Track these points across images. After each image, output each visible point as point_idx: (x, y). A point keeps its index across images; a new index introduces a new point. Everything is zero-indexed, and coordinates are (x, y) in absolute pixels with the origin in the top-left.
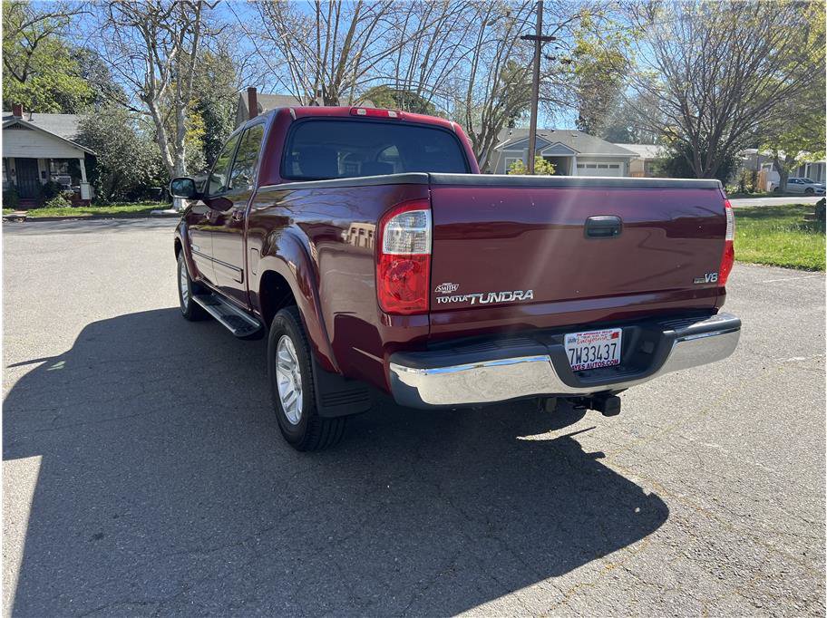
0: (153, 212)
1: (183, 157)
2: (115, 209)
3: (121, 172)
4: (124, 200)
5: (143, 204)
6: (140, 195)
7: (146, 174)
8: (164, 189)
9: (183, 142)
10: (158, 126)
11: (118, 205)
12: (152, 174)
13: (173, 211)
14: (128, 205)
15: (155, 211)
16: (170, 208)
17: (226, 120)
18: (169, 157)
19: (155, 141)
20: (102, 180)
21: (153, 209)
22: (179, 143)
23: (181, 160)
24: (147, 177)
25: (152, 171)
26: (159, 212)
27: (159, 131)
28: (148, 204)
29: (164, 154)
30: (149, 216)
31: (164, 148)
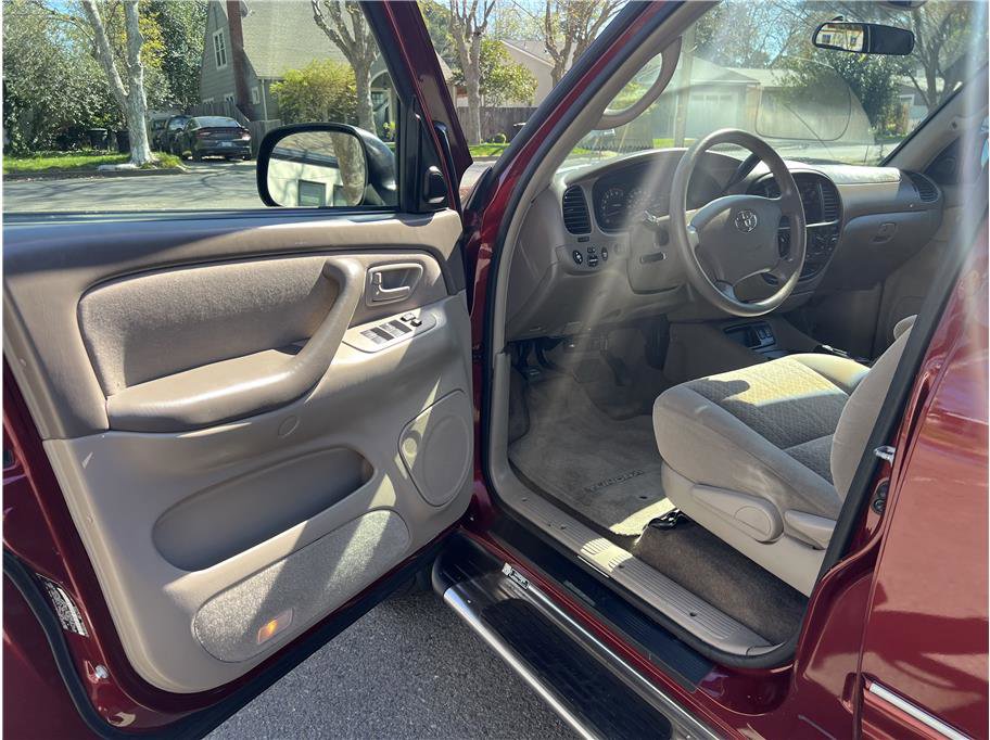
0: (101, 167)
1: (140, 80)
2: (42, 163)
3: (44, 105)
4: (52, 148)
5: (81, 154)
6: (75, 139)
7: (83, 107)
8: (109, 131)
9: (139, 57)
10: (98, 31)
11: (45, 156)
12: (92, 109)
13: (132, 166)
14: (60, 156)
15: (105, 166)
16: (127, 160)
17: (190, 28)
18: (119, 81)
19: (94, 55)
20: (17, 118)
21: (101, 163)
22: (132, 59)
23: (138, 87)
24: (85, 114)
25: (92, 104)
26: (111, 167)
27: (99, 39)
28: (89, 154)
29: (111, 77)
30: (96, 174)
31: (110, 67)
